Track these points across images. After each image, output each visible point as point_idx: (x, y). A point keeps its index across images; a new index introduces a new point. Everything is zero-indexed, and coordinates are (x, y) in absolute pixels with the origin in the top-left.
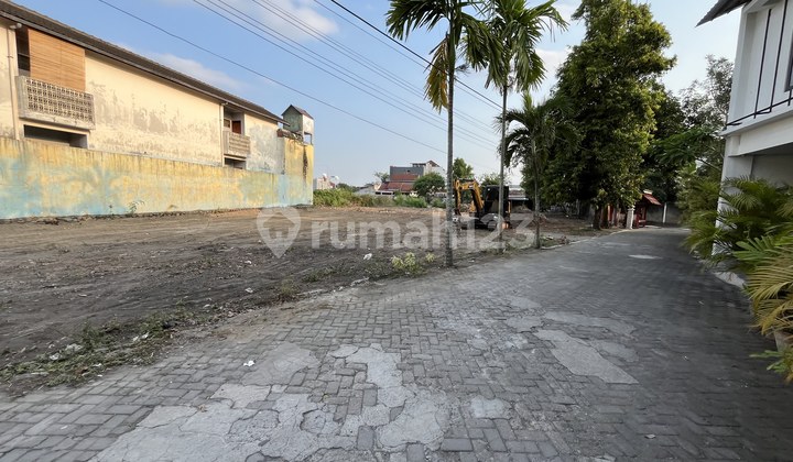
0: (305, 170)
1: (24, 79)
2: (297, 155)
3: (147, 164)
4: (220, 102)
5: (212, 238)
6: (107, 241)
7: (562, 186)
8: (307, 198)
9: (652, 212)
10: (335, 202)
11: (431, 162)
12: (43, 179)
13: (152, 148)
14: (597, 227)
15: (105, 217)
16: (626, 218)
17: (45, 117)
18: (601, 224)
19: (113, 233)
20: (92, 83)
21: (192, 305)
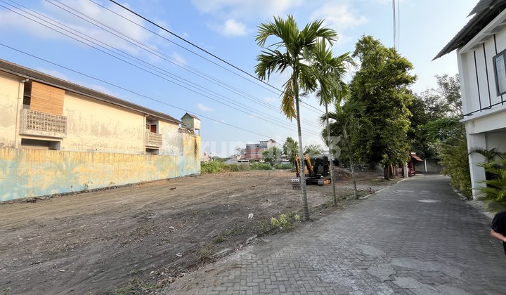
0: (196, 152)
1: (26, 110)
2: (191, 143)
3: (97, 157)
4: (144, 115)
5: (141, 206)
6: (70, 214)
7: (362, 154)
8: (197, 169)
9: (417, 165)
10: (214, 170)
11: (271, 140)
12: (30, 173)
13: (101, 146)
14: (386, 178)
15: (67, 194)
16: (403, 170)
17: (36, 132)
18: (389, 176)
19: (73, 207)
20: (67, 110)
21: (141, 272)
